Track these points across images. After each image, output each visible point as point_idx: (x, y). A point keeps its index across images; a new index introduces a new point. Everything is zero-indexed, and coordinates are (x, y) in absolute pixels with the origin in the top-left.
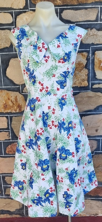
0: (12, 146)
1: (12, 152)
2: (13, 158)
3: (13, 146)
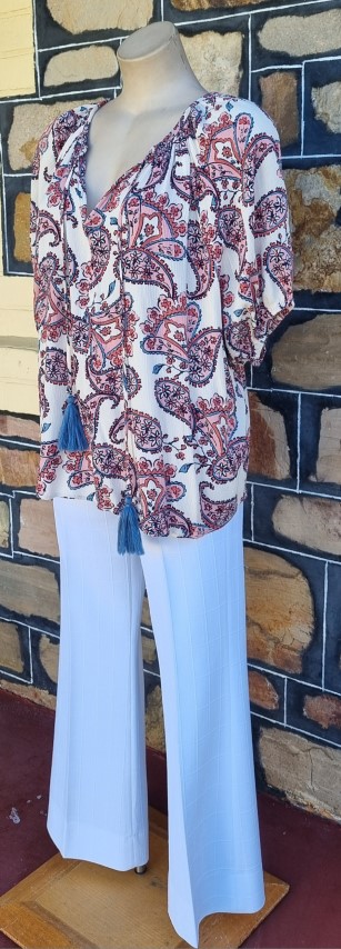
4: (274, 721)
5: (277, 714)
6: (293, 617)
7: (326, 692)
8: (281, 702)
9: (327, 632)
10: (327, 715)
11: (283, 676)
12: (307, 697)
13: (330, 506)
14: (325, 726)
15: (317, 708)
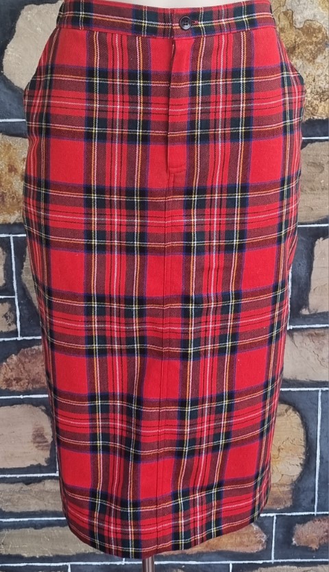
0: (23, 359)
1: (22, 383)
2: (25, 405)
3: (26, 356)
4: (261, 562)
5: (264, 554)
6: (283, 454)
7: (317, 515)
8: (269, 541)
9: (321, 458)
10: (318, 537)
11: (271, 515)
12: (297, 526)
13: (323, 336)
14: (315, 547)
15: (307, 534)
